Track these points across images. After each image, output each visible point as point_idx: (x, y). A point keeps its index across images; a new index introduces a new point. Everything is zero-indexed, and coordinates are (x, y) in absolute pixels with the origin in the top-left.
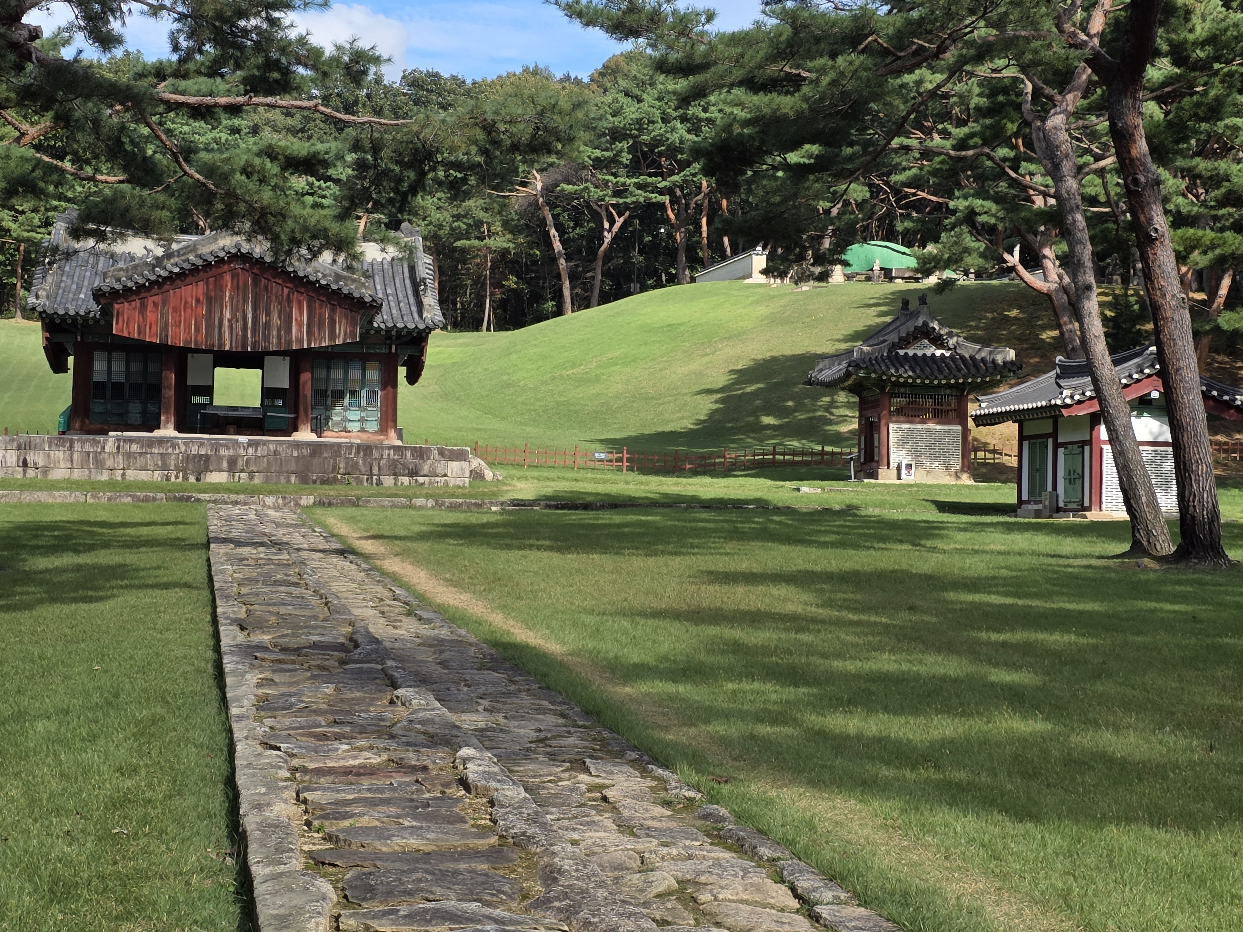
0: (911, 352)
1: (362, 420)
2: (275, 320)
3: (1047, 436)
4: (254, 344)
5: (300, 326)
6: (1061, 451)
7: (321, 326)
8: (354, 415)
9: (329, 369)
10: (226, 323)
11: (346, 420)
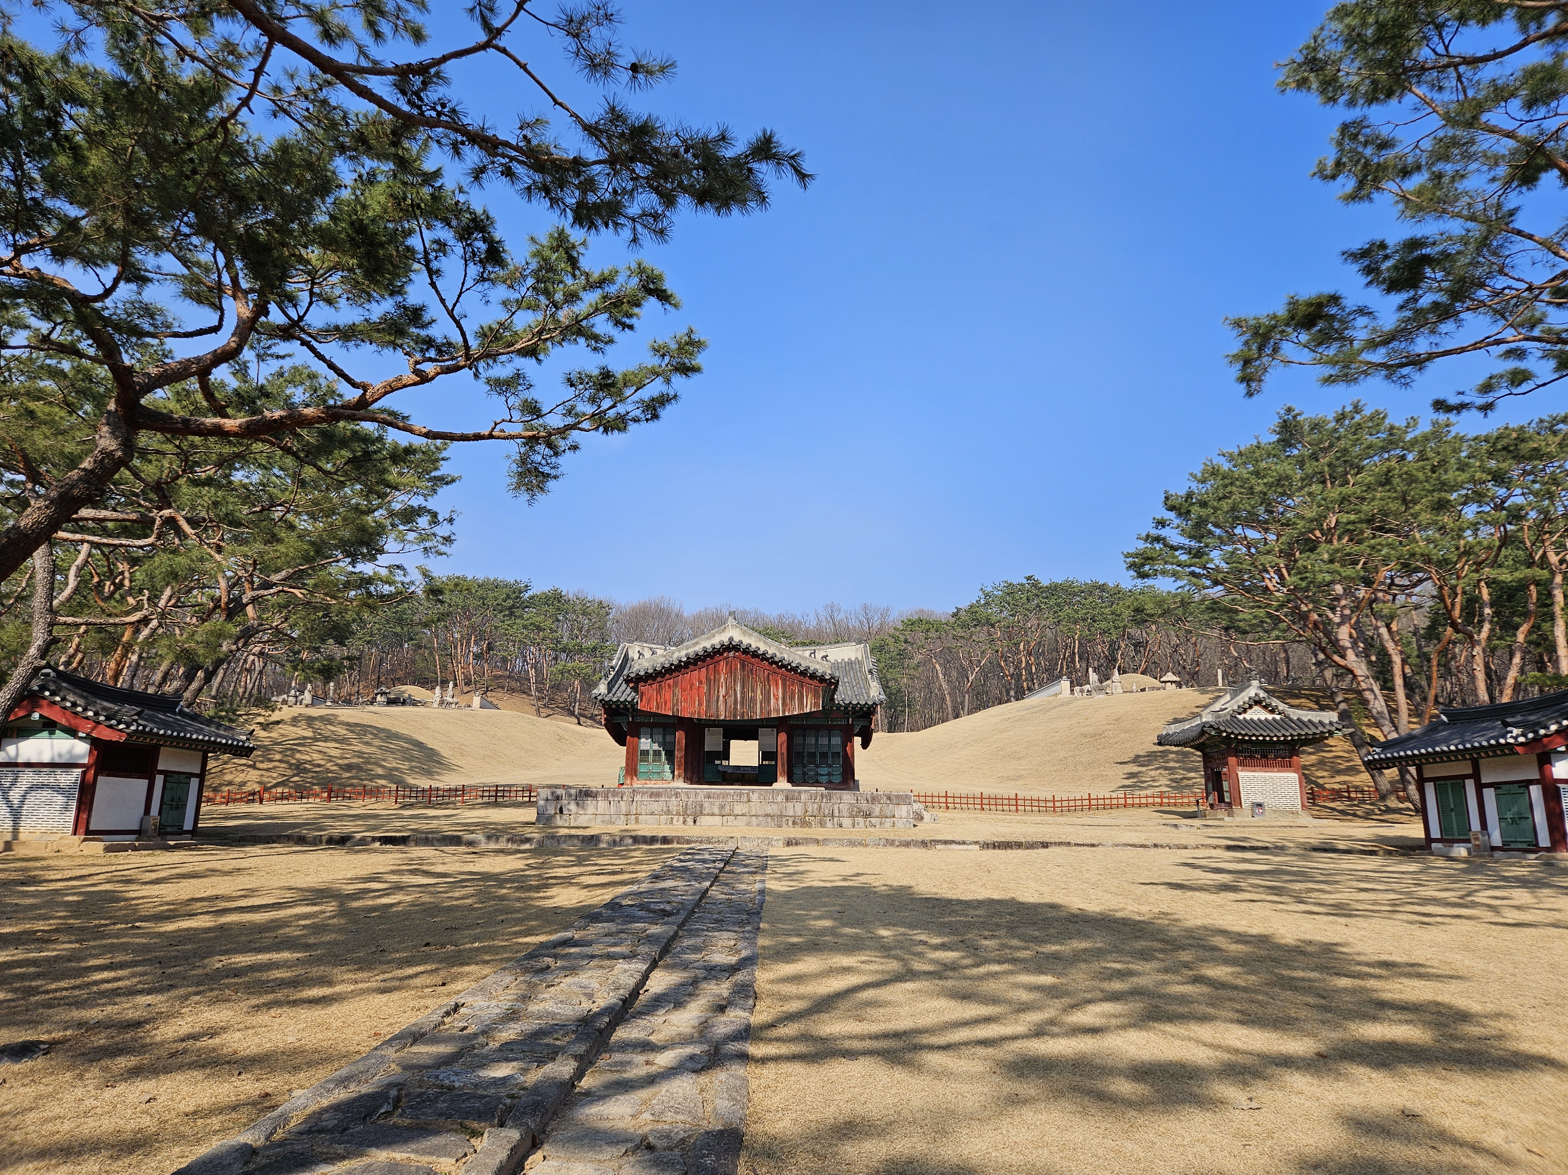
0: (1247, 717)
1: (829, 774)
2: (759, 697)
3: (1463, 777)
4: (742, 715)
5: (777, 699)
6: (1488, 791)
7: (792, 698)
8: (824, 771)
9: (804, 737)
10: (721, 698)
11: (818, 774)
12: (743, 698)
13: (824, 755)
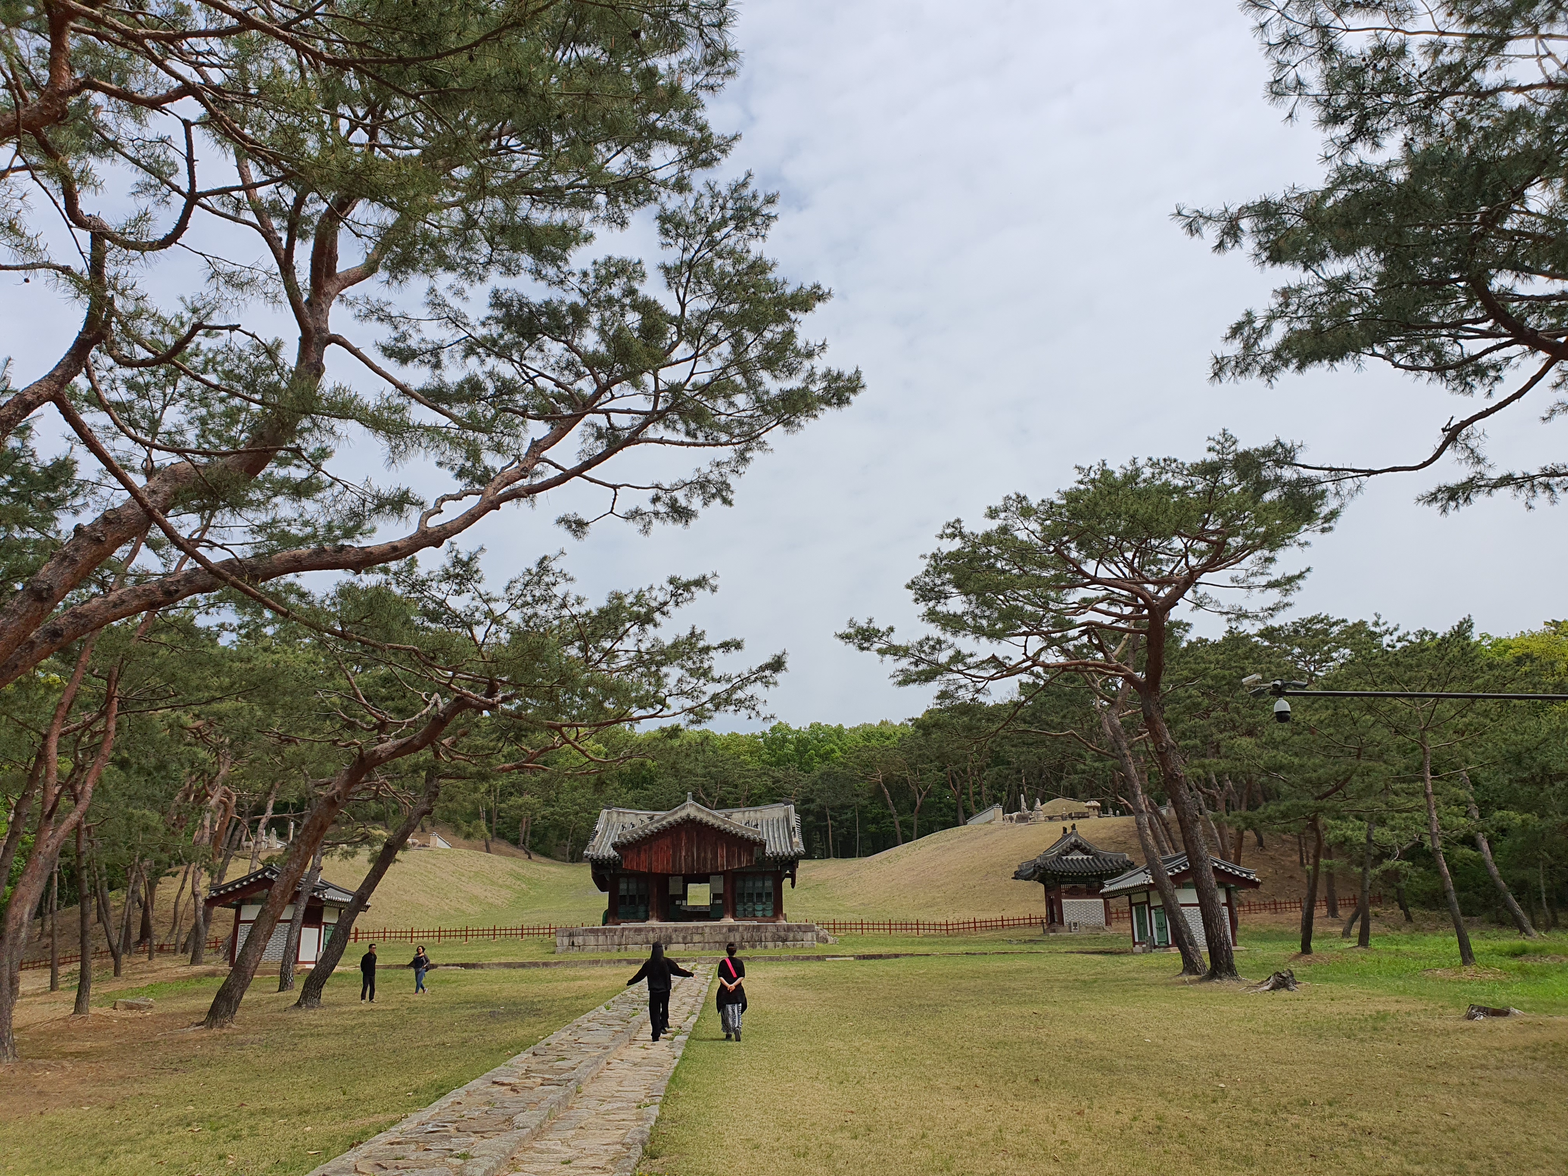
0: (1070, 858)
1: (764, 910)
2: (709, 856)
3: (1144, 903)
4: (698, 869)
5: (722, 859)
6: (1153, 911)
7: (733, 856)
8: (759, 907)
9: (744, 881)
11: (754, 910)
12: (698, 857)
13: (759, 895)
